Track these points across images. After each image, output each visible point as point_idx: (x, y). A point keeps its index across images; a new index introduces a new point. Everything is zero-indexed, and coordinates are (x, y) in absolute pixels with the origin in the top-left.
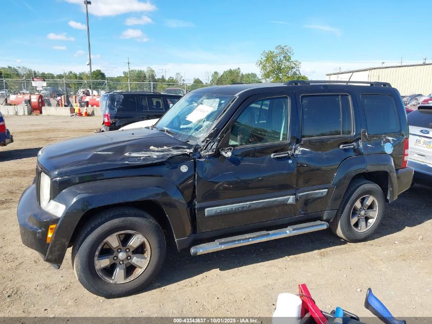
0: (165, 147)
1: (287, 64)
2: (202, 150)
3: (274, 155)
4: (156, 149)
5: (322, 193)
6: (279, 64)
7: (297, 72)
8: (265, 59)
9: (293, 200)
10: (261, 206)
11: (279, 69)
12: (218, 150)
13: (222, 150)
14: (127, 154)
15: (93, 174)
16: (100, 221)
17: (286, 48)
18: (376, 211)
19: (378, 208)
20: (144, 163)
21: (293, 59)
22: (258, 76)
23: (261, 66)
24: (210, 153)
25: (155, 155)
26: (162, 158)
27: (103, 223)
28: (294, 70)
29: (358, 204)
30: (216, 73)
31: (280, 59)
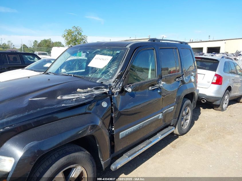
0: (89, 89)
1: (80, 37)
2: (113, 89)
3: (152, 88)
4: (82, 91)
5: (172, 109)
6: (75, 37)
7: (86, 42)
8: (67, 34)
9: (162, 116)
10: (148, 123)
11: (76, 40)
12: (123, 87)
13: (126, 87)
14: (59, 98)
15: (36, 120)
16: (47, 164)
17: (78, 28)
18: (189, 115)
19: (190, 113)
20: (76, 104)
21: (83, 34)
22: (62, 43)
23: (65, 38)
24: (119, 90)
25: (83, 96)
26: (89, 98)
27: (51, 165)
28: (84, 41)
29: (184, 113)
30: (36, 41)
31: (76, 34)
